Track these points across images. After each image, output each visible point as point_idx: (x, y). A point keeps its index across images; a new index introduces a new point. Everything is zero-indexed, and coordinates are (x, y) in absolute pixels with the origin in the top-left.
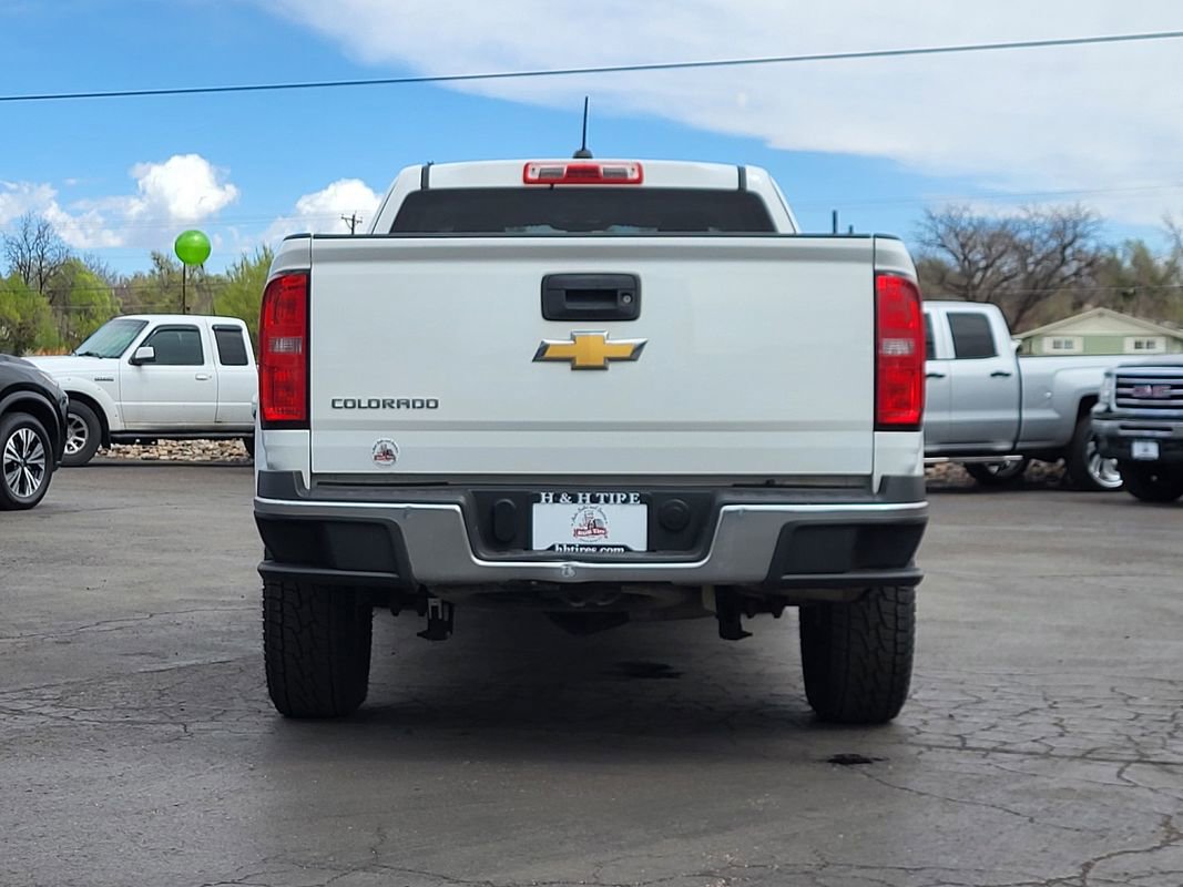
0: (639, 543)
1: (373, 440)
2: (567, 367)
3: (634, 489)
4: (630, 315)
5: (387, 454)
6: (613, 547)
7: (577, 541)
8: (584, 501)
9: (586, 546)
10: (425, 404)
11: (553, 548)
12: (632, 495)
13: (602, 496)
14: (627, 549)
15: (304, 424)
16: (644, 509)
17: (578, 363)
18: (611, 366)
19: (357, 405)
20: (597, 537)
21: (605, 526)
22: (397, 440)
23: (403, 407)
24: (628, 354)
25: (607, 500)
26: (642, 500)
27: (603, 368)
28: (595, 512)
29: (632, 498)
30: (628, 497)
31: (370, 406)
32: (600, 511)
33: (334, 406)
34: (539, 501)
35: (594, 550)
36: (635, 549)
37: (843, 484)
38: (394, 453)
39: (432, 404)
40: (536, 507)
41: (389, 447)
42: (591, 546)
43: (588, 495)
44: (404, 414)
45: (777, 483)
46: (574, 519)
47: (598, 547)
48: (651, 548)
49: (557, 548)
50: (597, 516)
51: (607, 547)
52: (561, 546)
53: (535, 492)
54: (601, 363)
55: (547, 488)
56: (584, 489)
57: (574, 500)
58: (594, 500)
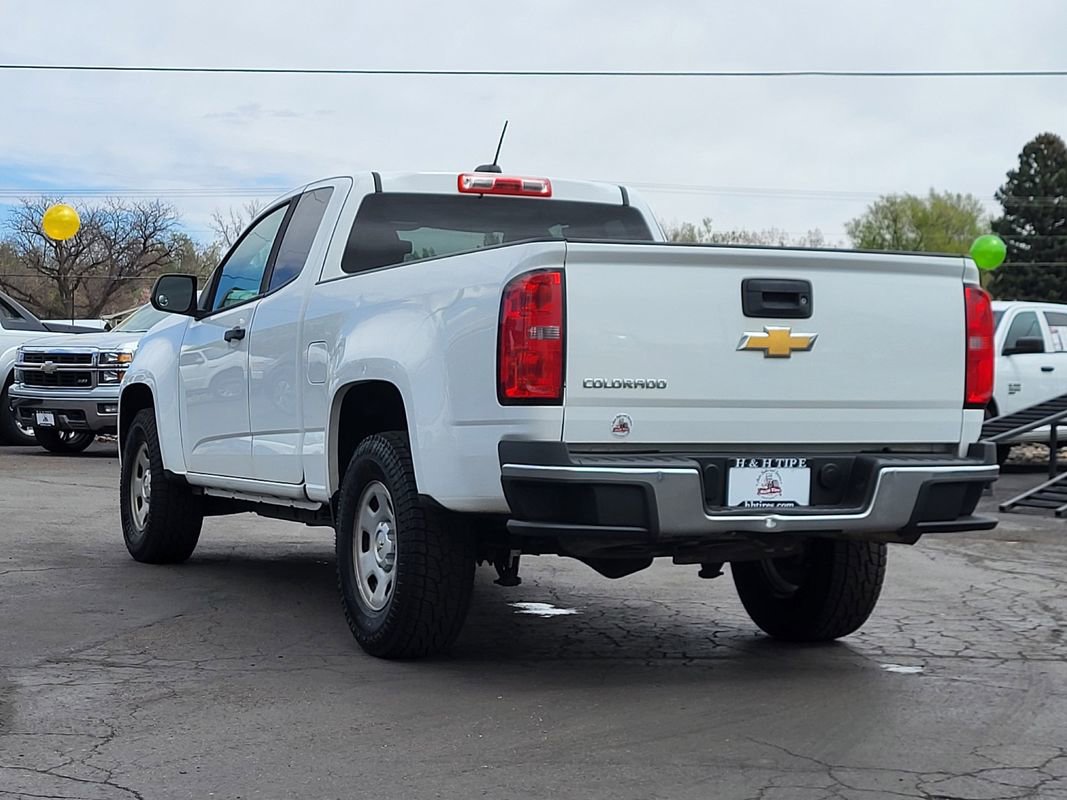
0: (803, 499)
1: (612, 415)
2: (761, 355)
3: (802, 455)
4: (804, 313)
5: (623, 427)
6: (786, 502)
7: (760, 498)
8: (767, 465)
9: (767, 502)
10: (656, 385)
11: (743, 504)
12: (801, 460)
13: (780, 460)
14: (796, 504)
15: (558, 401)
16: (808, 470)
17: (771, 352)
18: (793, 355)
19: (603, 385)
20: (774, 495)
21: (780, 486)
22: (632, 415)
23: (639, 387)
24: (805, 346)
25: (783, 465)
26: (808, 464)
27: (788, 357)
28: (774, 474)
29: (801, 462)
30: (798, 461)
31: (613, 386)
32: (777, 473)
33: (585, 386)
34: (734, 465)
35: (772, 505)
36: (801, 504)
37: (929, 450)
38: (629, 426)
39: (661, 385)
40: (732, 471)
41: (626, 420)
42: (771, 502)
43: (770, 460)
44: (640, 393)
45: (894, 450)
46: (758, 480)
47: (776, 503)
48: (812, 503)
49: (746, 505)
50: (775, 477)
51: (782, 502)
52: (749, 502)
53: (732, 458)
54: (787, 352)
55: (741, 454)
56: (768, 455)
57: (760, 465)
58: (774, 464)
